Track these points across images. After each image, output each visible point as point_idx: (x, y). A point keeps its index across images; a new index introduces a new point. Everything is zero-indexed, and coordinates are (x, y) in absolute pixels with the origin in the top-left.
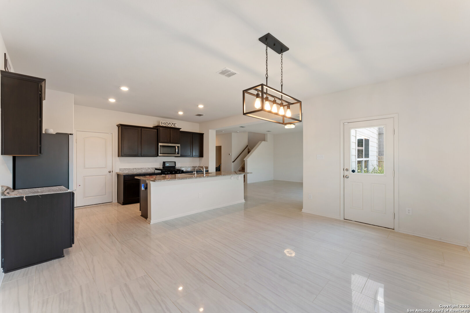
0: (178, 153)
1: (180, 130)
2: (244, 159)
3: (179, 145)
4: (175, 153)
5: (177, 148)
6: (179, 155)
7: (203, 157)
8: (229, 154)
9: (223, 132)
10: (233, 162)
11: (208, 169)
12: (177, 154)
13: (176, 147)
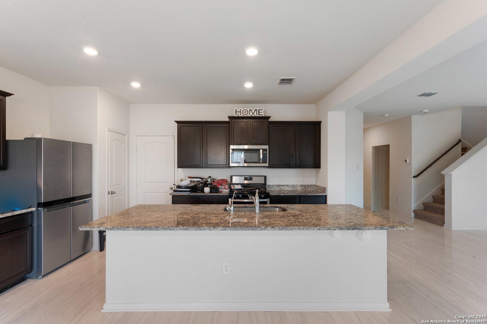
0: (264, 161)
1: (270, 120)
2: (442, 173)
3: (266, 147)
4: (259, 162)
5: (261, 153)
6: (267, 165)
7: (320, 168)
8: (406, 161)
9: (387, 115)
10: (414, 177)
11: (325, 193)
12: (263, 163)
13: (261, 151)
